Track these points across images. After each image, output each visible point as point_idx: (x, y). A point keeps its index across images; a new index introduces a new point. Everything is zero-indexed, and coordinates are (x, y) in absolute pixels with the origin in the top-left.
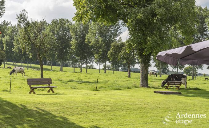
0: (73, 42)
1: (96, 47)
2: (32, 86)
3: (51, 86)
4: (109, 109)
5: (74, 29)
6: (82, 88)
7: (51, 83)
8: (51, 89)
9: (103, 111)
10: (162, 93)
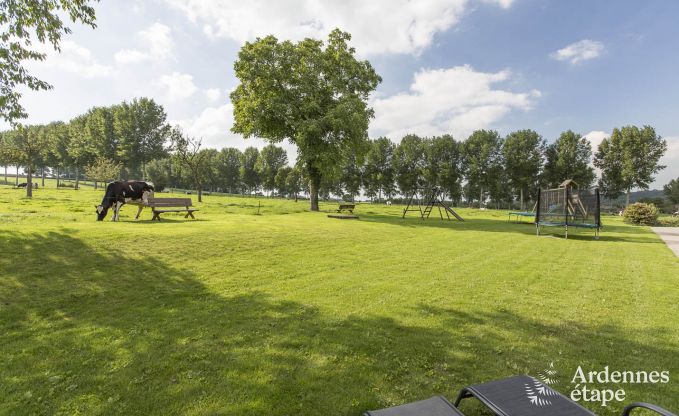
0: (242, 170)
1: (263, 175)
2: (157, 209)
3: (190, 208)
4: (272, 244)
5: (243, 157)
6: (241, 212)
7: (191, 205)
8: (190, 213)
9: (261, 246)
10: (338, 217)
